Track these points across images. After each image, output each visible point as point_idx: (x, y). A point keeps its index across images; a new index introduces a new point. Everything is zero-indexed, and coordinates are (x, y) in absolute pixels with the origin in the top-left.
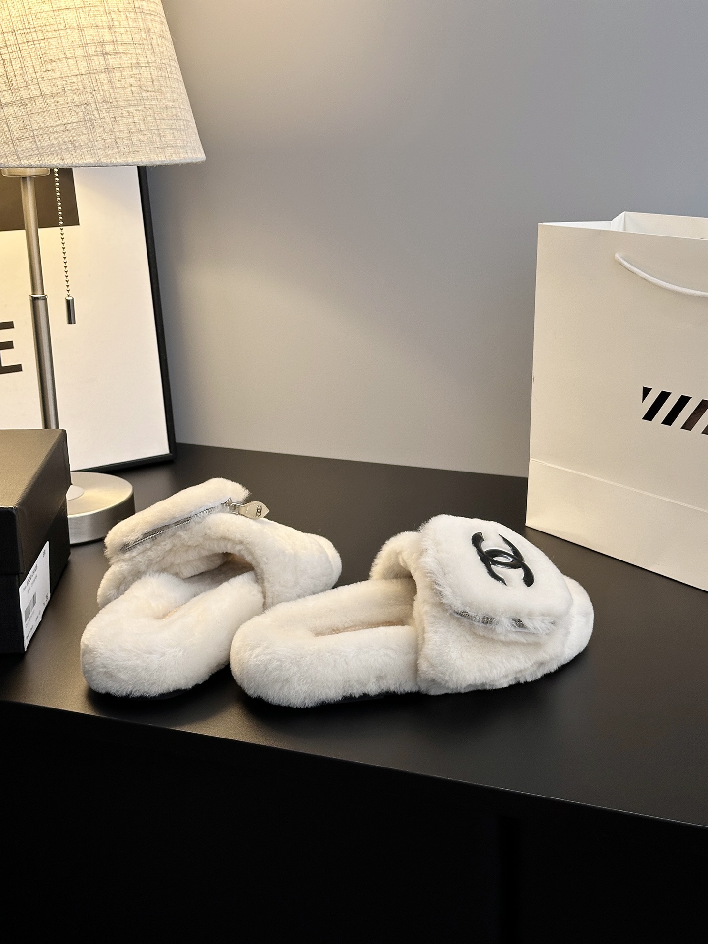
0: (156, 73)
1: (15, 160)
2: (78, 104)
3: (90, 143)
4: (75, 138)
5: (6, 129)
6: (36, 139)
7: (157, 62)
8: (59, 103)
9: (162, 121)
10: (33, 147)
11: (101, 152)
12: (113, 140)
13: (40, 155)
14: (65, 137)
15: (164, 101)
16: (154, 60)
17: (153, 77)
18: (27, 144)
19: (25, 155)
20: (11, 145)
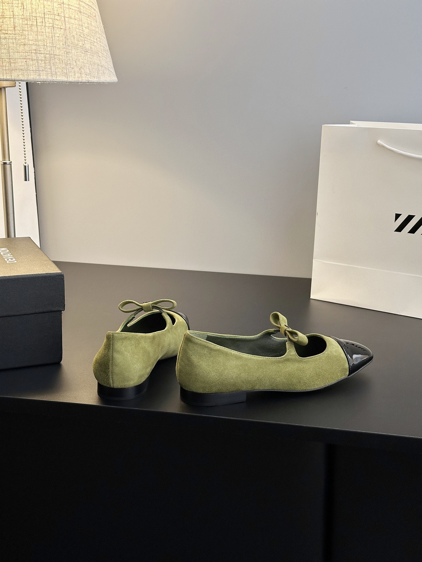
0: (21, 21)
7: (25, 15)
9: (16, 53)
15: (23, 41)
16: (21, 14)
17: (17, 25)
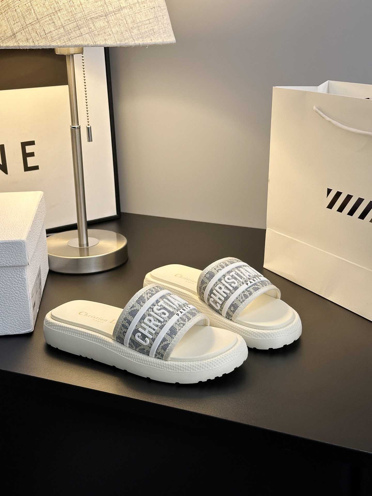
2: (152, 8)
3: (159, 31)
4: (154, 28)
5: (125, 23)
6: (140, 28)
8: (145, 7)
10: (139, 33)
11: (163, 36)
13: (142, 37)
14: (150, 27)
18: (135, 31)
19: (136, 38)
20: (129, 32)
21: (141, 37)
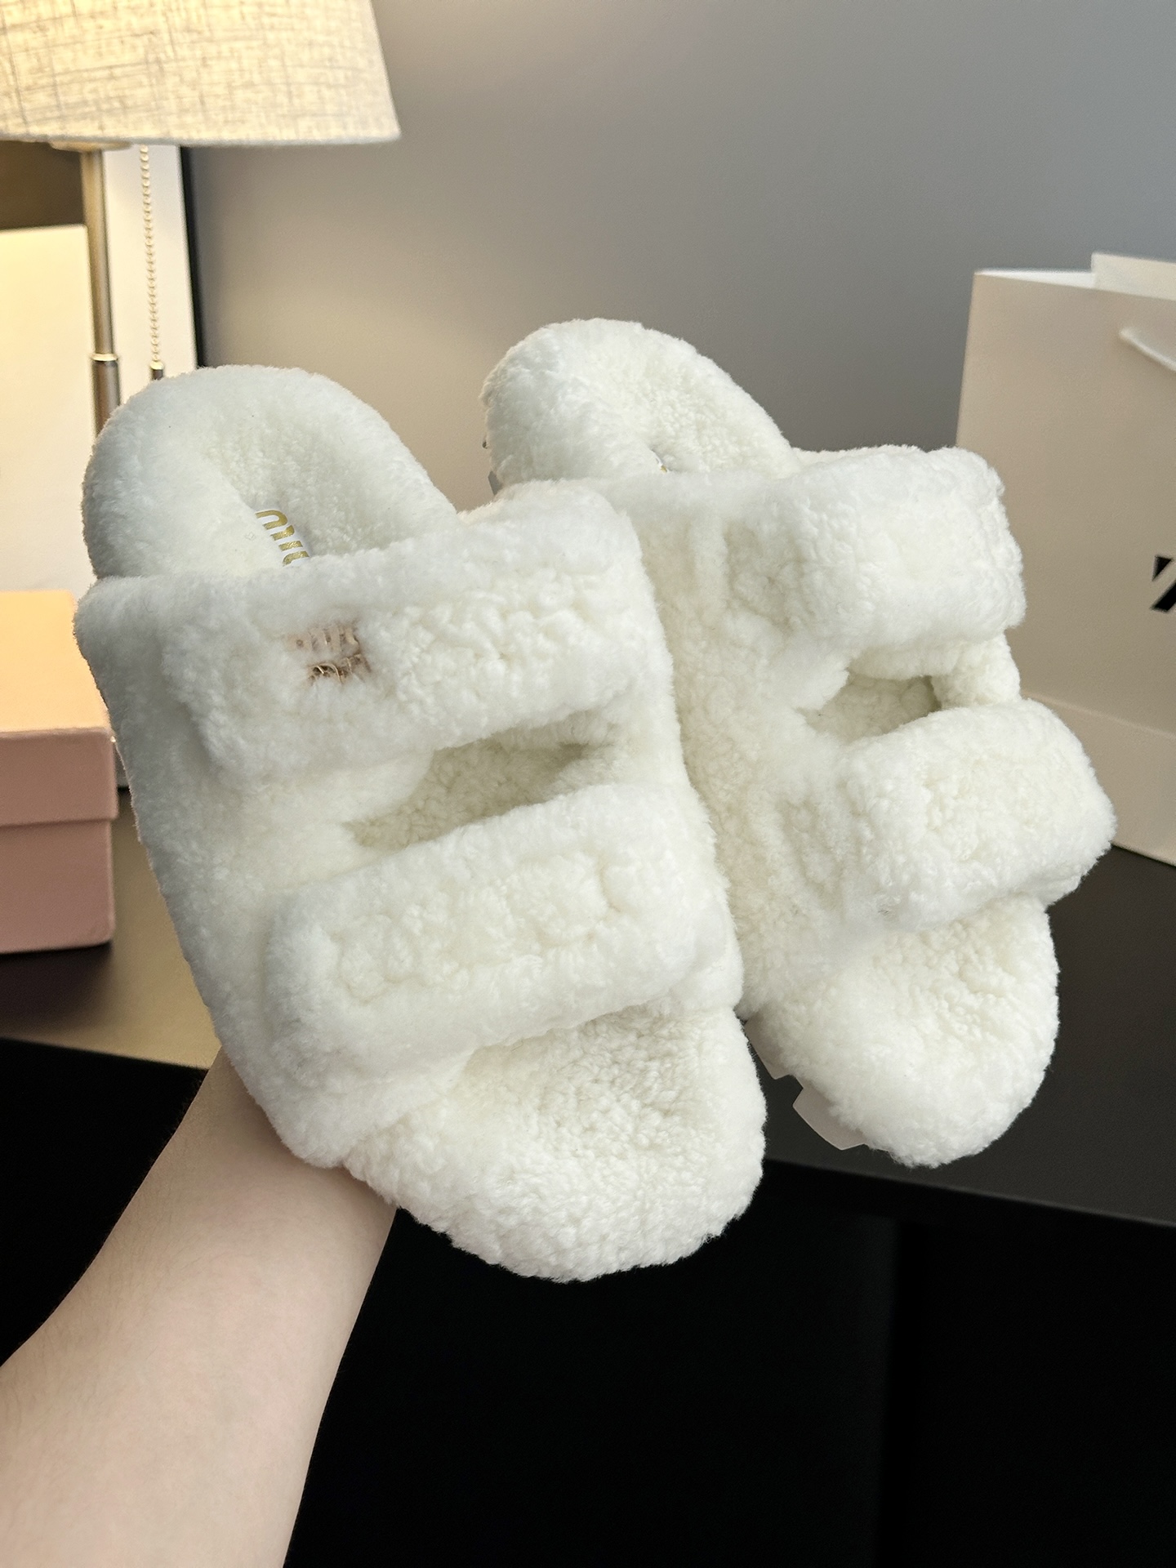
1: (18, 125)
2: (137, 32)
3: (153, 103)
4: (127, 92)
5: (8, 70)
6: (60, 90)
8: (103, 30)
9: (299, 69)
10: (53, 102)
11: (173, 120)
12: (197, 99)
13: (62, 118)
14: (110, 89)
15: (307, 33)
18: (42, 98)
19: (39, 116)
20: (15, 98)
21: (59, 118)
